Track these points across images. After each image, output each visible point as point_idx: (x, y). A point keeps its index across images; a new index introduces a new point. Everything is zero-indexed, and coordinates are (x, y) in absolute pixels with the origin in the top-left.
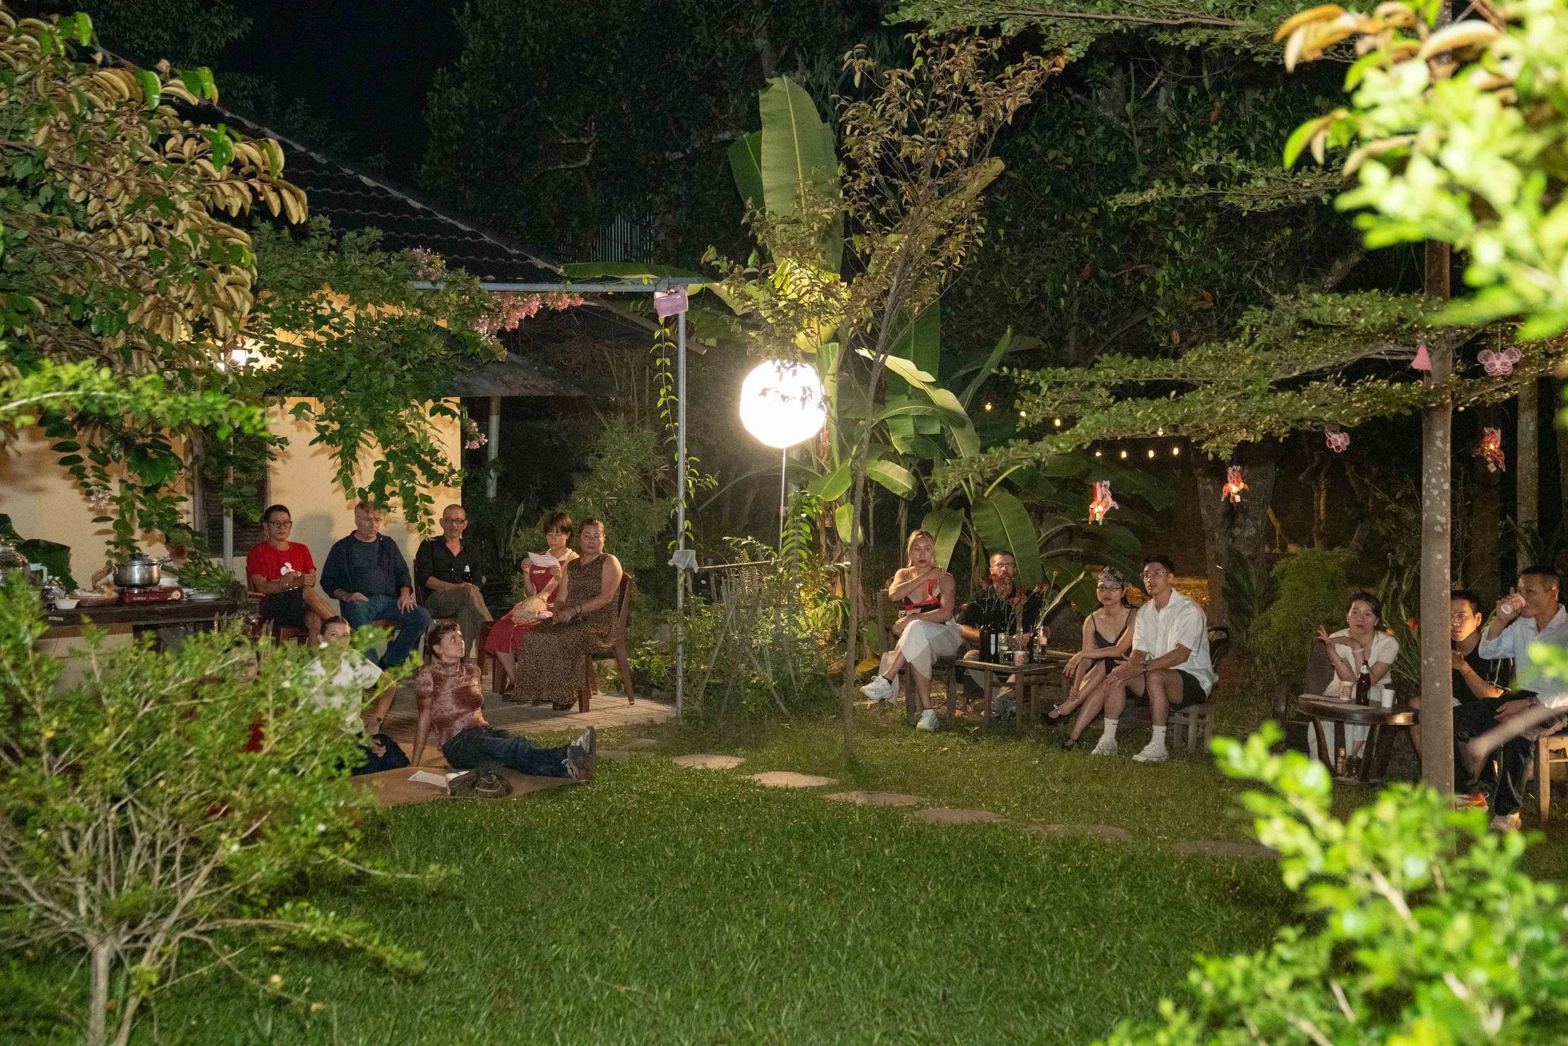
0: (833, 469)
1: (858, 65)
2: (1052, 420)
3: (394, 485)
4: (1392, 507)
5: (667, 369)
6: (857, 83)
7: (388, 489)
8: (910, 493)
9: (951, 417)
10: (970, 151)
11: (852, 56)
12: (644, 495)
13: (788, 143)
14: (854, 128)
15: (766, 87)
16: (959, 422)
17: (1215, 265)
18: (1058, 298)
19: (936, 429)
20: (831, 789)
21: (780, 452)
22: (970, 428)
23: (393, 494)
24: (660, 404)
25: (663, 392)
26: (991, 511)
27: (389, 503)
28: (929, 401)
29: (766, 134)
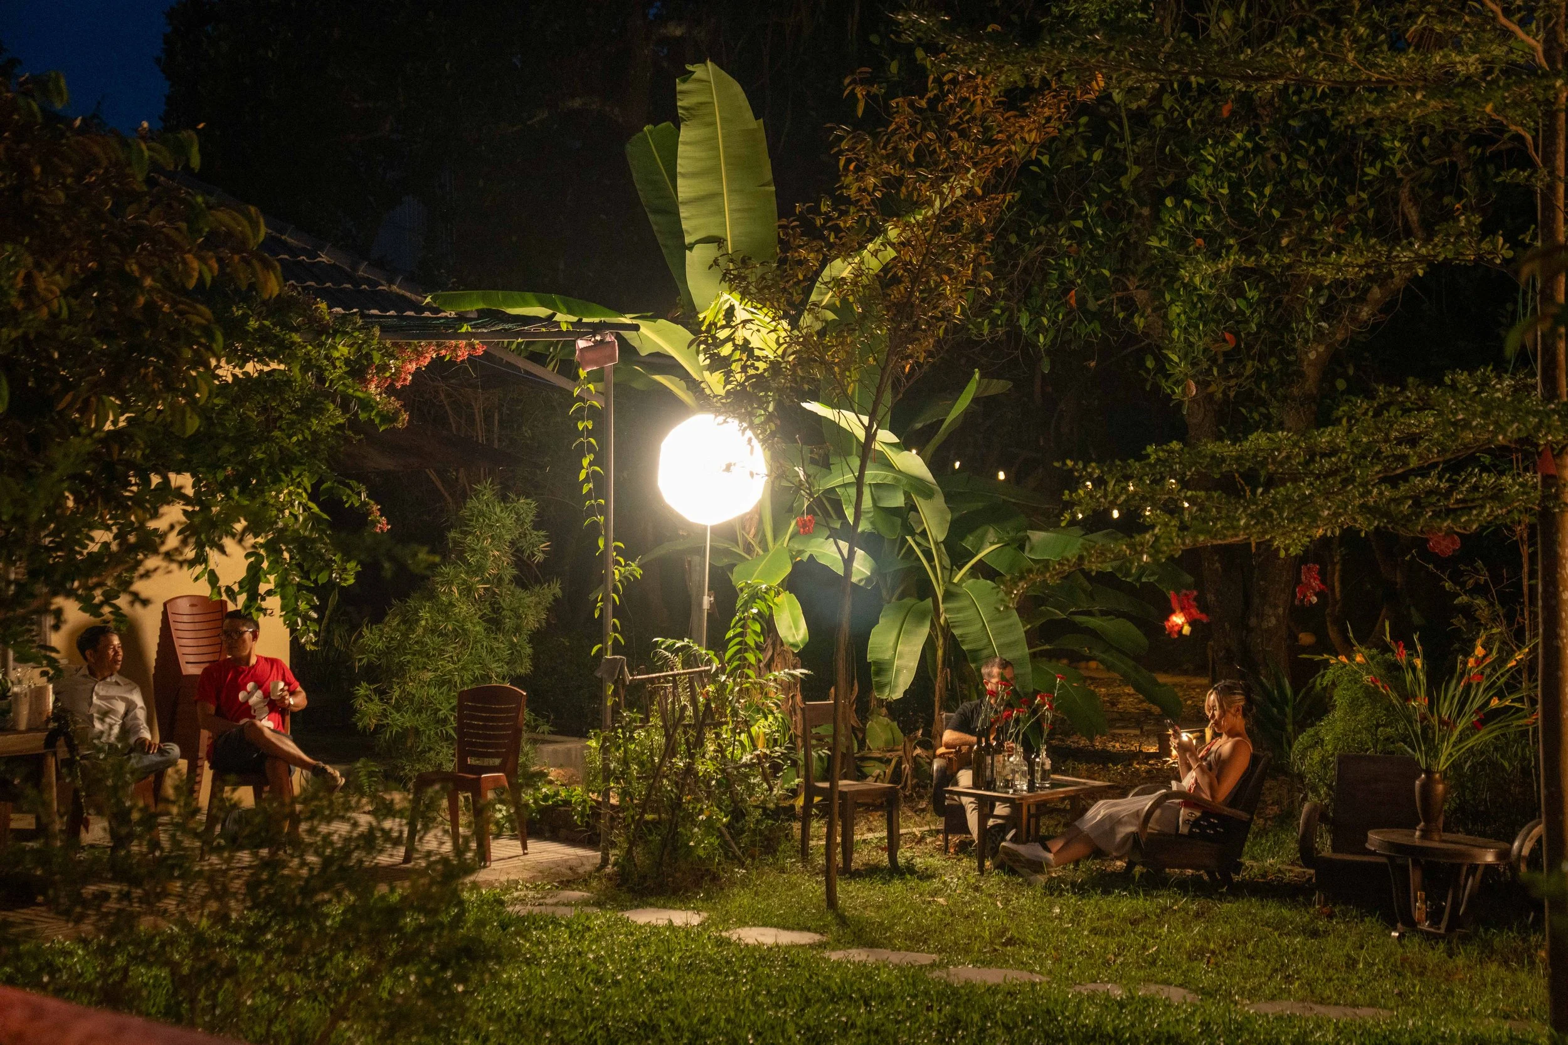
0: (766, 549)
1: (860, 92)
2: (1108, 512)
3: (268, 582)
4: (1464, 599)
5: (590, 433)
6: (860, 113)
7: (263, 588)
8: (868, 580)
9: (916, 485)
10: (983, 188)
11: (854, 82)
12: (521, 582)
13: (709, 143)
14: (849, 161)
15: (687, 75)
16: (926, 492)
17: (1242, 304)
18: (1036, 333)
19: (898, 501)
20: (822, 946)
21: (705, 528)
22: (939, 500)
23: (269, 593)
24: (582, 476)
25: (585, 462)
26: (966, 603)
27: (264, 604)
28: (888, 465)
29: (686, 134)
